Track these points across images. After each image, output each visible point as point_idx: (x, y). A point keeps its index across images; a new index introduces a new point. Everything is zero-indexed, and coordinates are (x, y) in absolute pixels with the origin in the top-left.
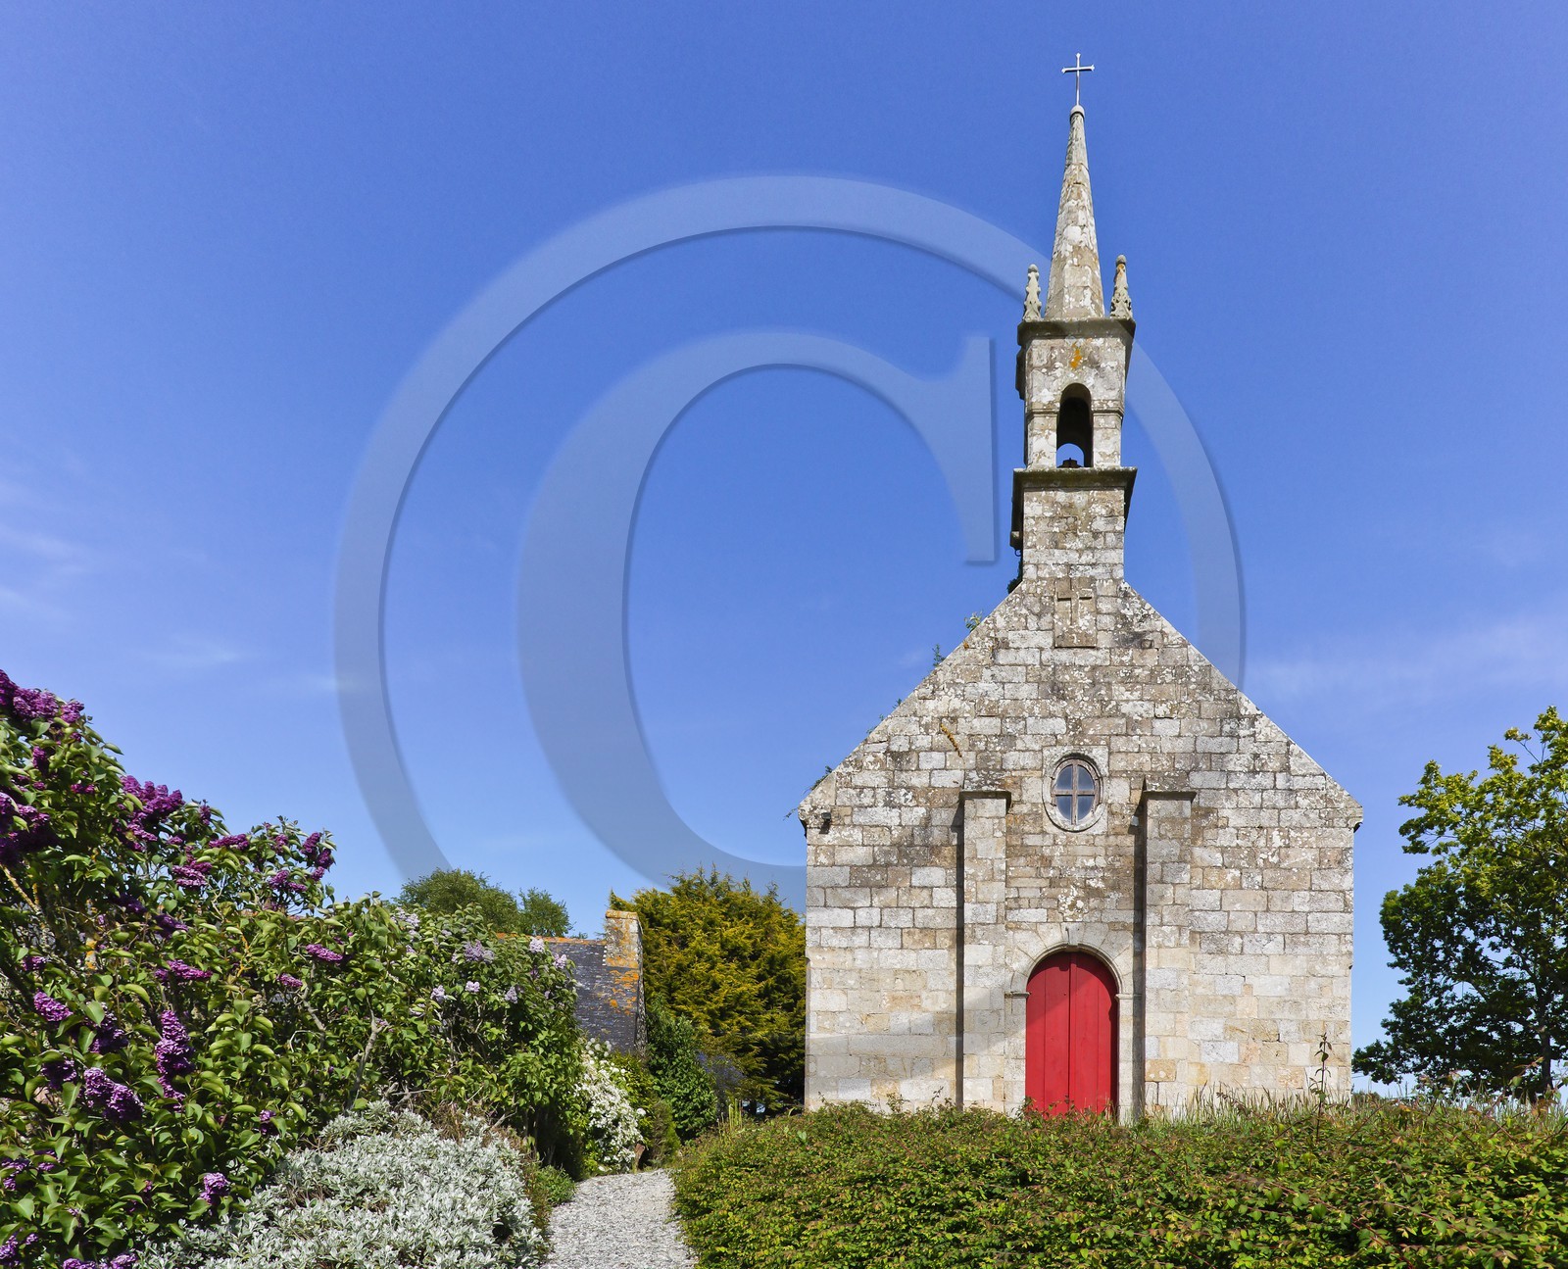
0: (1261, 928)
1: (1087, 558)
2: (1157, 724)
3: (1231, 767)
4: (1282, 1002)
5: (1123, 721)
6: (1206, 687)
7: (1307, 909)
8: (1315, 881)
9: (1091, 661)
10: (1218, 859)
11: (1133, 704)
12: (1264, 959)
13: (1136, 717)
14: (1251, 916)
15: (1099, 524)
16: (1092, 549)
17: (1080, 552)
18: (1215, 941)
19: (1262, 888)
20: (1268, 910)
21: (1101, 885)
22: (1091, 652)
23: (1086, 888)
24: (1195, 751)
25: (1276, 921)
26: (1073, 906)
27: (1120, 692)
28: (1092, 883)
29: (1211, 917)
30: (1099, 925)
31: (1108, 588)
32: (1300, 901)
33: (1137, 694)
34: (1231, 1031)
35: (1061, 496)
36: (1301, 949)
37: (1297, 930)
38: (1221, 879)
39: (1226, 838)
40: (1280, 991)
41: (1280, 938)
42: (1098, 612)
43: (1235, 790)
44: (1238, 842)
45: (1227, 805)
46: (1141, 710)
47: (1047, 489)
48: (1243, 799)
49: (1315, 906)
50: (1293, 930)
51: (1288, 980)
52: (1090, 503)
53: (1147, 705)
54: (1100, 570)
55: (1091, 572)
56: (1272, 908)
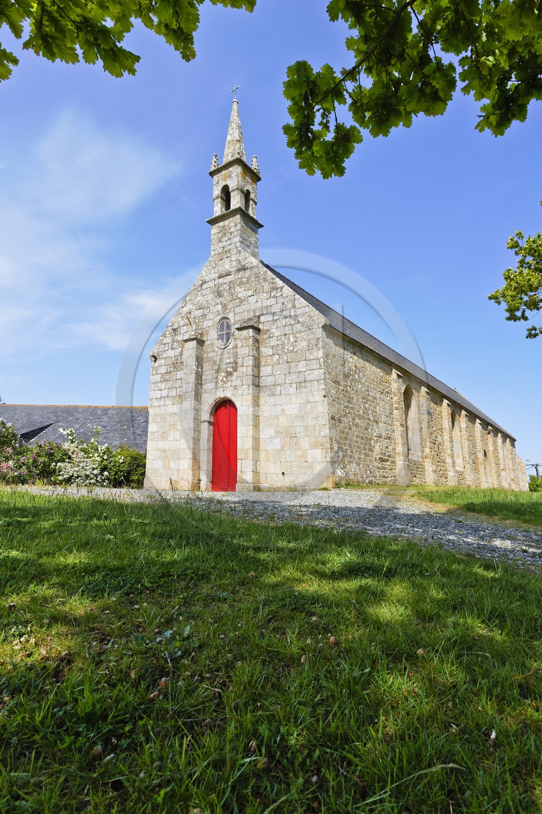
0: (287, 382)
1: (229, 242)
2: (250, 299)
3: (274, 310)
4: (297, 417)
5: (238, 301)
6: (265, 280)
7: (304, 370)
8: (307, 356)
9: (229, 280)
10: (270, 352)
11: (241, 292)
12: (289, 396)
13: (243, 298)
14: (283, 376)
15: (233, 229)
16: (229, 239)
17: (227, 241)
18: (270, 390)
19: (287, 362)
20: (290, 373)
21: (231, 370)
22: (229, 276)
23: (227, 371)
24: (262, 307)
25: (293, 378)
26: (222, 380)
27: (238, 289)
28: (229, 370)
29: (269, 379)
30: (230, 388)
31: (234, 251)
32: (301, 366)
33: (243, 289)
34: (278, 432)
35: (221, 224)
36: (303, 390)
37: (301, 380)
38: (272, 360)
39: (273, 342)
40: (296, 411)
41: (295, 385)
42: (231, 261)
43: (276, 320)
44: (278, 343)
45: (273, 327)
46: (244, 295)
47: (218, 223)
48: (279, 324)
49: (308, 368)
50: (299, 381)
51: (298, 405)
52: (229, 223)
53: (246, 292)
54: (232, 245)
55: (230, 247)
56: (291, 371)
